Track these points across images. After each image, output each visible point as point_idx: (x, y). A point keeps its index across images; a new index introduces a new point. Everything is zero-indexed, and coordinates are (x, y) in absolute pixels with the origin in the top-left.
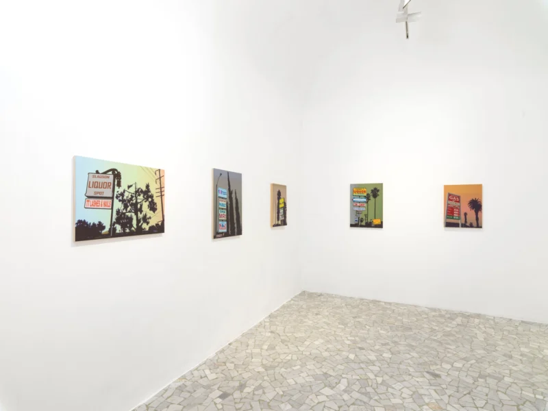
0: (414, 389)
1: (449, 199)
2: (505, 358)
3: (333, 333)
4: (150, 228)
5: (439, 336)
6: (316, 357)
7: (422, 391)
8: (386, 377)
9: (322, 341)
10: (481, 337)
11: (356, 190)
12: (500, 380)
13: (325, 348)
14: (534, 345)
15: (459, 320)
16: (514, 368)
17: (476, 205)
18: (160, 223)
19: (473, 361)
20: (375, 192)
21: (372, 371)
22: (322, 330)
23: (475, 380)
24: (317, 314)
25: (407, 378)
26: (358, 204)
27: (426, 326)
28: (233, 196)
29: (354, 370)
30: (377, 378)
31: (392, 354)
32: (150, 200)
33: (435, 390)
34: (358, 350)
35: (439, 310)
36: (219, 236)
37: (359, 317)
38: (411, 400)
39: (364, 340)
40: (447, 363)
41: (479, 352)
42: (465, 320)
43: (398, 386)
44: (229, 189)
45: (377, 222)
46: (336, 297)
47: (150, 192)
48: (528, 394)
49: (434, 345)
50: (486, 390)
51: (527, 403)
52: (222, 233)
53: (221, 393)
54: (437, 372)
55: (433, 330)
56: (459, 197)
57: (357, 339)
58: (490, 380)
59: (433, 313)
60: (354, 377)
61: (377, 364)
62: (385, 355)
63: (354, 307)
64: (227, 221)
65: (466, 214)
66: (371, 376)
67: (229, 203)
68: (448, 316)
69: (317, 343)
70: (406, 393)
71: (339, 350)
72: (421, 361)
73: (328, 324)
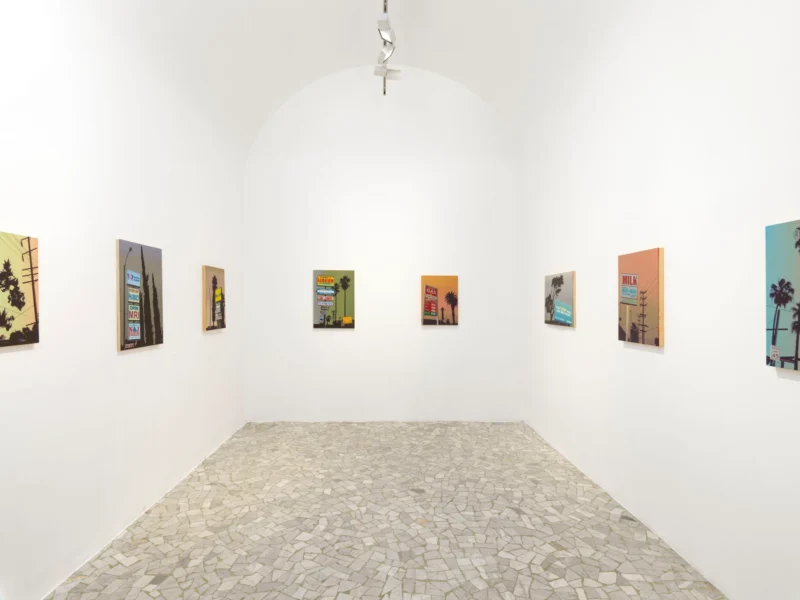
0: (399, 510)
1: (427, 293)
2: (480, 461)
3: (299, 469)
4: (13, 335)
5: (420, 450)
6: (283, 502)
7: (407, 510)
8: (370, 505)
9: (286, 481)
10: (458, 445)
11: (321, 278)
12: (476, 482)
13: (293, 489)
14: (502, 444)
15: (437, 431)
16: (488, 468)
17: (452, 300)
18: (31, 328)
19: (453, 470)
20: (345, 282)
21: (354, 502)
22: (284, 468)
23: (456, 486)
24: (273, 450)
25: (391, 500)
26: (324, 298)
27: (405, 443)
28: (150, 283)
29: (332, 505)
30: (361, 508)
31: (374, 479)
32: (12, 287)
33: (421, 506)
34: (333, 483)
35: (417, 423)
36: (129, 345)
37: (330, 445)
38: (399, 521)
39: (339, 470)
40: (430, 476)
41: (457, 459)
42: (443, 430)
43: (383, 511)
44: (144, 273)
45: (347, 320)
46: (296, 424)
47: (11, 274)
48: (500, 489)
49: (416, 460)
50: (466, 494)
51: (500, 497)
52: (133, 341)
53: (153, 577)
54: (421, 488)
55: (413, 446)
56: (436, 290)
57: (331, 470)
58: (468, 484)
59: (412, 428)
60: (334, 513)
61: (359, 493)
62: (365, 482)
63: (320, 434)
64: (141, 322)
65: (443, 310)
66: (353, 507)
67: (143, 294)
68: (426, 428)
69: (280, 485)
70: (393, 515)
71: (311, 488)
72: (404, 480)
73: (291, 460)
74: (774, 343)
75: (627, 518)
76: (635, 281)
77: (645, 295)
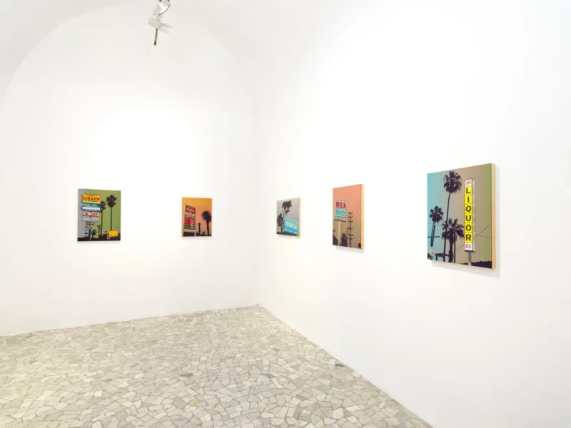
0: (173, 396)
1: (187, 211)
2: (233, 340)
3: (64, 377)
5: (183, 338)
6: (47, 416)
7: (181, 395)
8: (144, 398)
9: (50, 392)
10: (214, 328)
11: (86, 197)
12: (233, 358)
13: (59, 399)
14: (247, 323)
15: (195, 320)
16: (240, 345)
17: (207, 216)
19: (214, 351)
20: (112, 200)
21: (128, 399)
22: (46, 379)
23: (219, 366)
24: (31, 362)
25: (164, 389)
26: (89, 214)
27: (169, 334)
29: (104, 407)
30: (135, 403)
31: (144, 372)
33: (191, 388)
34: (104, 383)
35: (177, 316)
37: (97, 346)
38: (174, 407)
39: (109, 369)
40: (195, 360)
41: (215, 342)
42: (200, 319)
43: (159, 400)
45: (113, 234)
46: (56, 331)
48: (252, 360)
49: (181, 348)
50: (227, 370)
51: (253, 367)
54: (189, 372)
55: (176, 336)
56: (194, 209)
57: (99, 372)
58: (229, 361)
59: (173, 320)
60: (107, 415)
61: (131, 388)
62: (137, 377)
63: (84, 338)
65: (199, 224)
66: (128, 404)
68: (185, 319)
69: (43, 398)
70: (168, 403)
71: (79, 393)
72: (173, 368)
73: (53, 369)
74: (432, 245)
75: (339, 365)
76: (345, 206)
77: (352, 215)
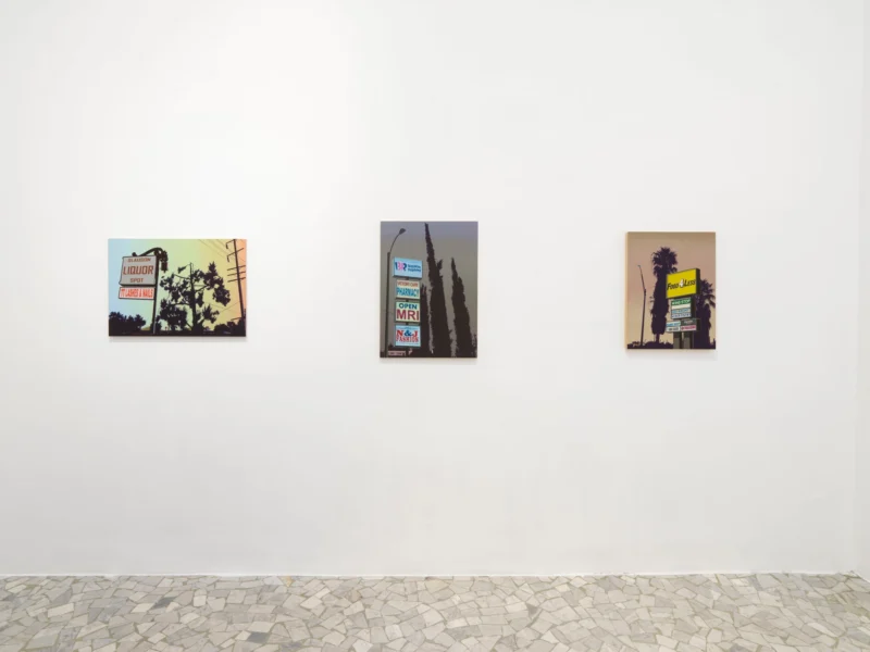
32: (217, 286)
36: (395, 353)
44: (431, 259)
47: (216, 274)
52: (406, 349)
64: (423, 324)
67: (429, 287)
